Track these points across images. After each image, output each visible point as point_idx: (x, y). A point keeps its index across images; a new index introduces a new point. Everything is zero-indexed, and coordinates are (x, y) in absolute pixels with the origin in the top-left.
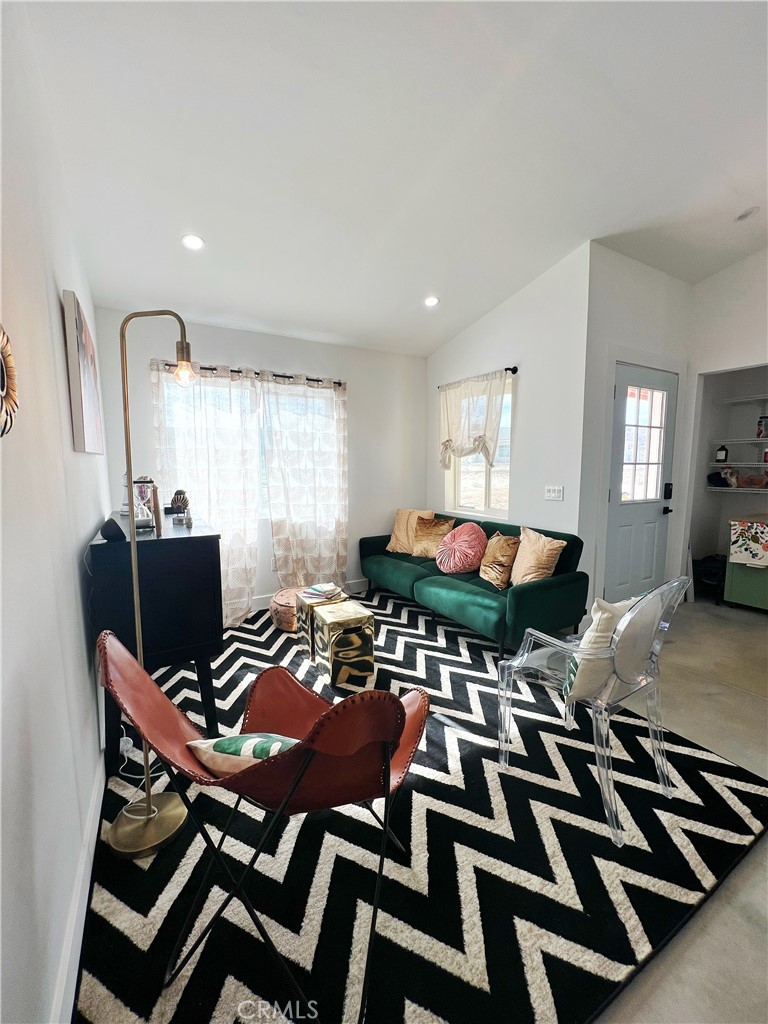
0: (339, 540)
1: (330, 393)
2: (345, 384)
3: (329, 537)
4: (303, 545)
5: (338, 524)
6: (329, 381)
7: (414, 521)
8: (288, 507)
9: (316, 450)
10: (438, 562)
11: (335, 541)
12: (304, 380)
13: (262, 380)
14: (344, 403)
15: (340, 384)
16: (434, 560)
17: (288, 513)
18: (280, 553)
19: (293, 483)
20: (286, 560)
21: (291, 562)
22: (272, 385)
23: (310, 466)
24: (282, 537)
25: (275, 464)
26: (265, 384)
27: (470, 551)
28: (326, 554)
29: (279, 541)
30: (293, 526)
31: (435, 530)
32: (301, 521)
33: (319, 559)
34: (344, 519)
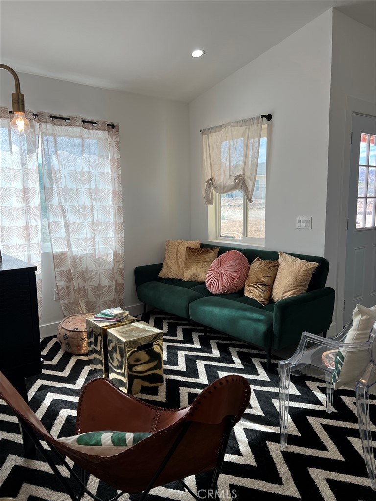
0: (116, 269)
1: (103, 134)
2: (118, 126)
3: (107, 267)
4: (84, 275)
5: (116, 255)
6: (103, 123)
7: (183, 251)
8: (68, 240)
9: (93, 187)
10: (207, 285)
11: (113, 270)
12: (79, 122)
13: (40, 121)
14: (118, 144)
15: (112, 126)
16: (204, 283)
17: (69, 245)
18: (62, 283)
19: (72, 218)
20: (68, 289)
21: (72, 292)
22: (50, 127)
23: (88, 203)
24: (63, 268)
25: (55, 201)
26: (43, 125)
27: (235, 275)
28: (106, 282)
29: (61, 273)
30: (74, 258)
31: (203, 258)
32: (80, 253)
33: (99, 287)
34: (120, 250)
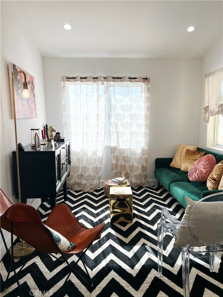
0: (143, 158)
1: (141, 84)
2: (149, 78)
3: (138, 156)
4: (125, 159)
5: (143, 150)
6: (140, 78)
8: (118, 141)
9: (132, 113)
11: (141, 158)
12: (127, 79)
13: (107, 81)
14: (148, 88)
15: (146, 79)
16: (187, 173)
17: (118, 143)
18: (114, 162)
19: (121, 129)
20: (117, 165)
21: (119, 167)
23: (129, 121)
24: (115, 154)
25: (113, 120)
28: (135, 164)
29: (114, 156)
30: (120, 150)
31: (193, 157)
32: (124, 148)
33: (132, 167)
34: (146, 148)
